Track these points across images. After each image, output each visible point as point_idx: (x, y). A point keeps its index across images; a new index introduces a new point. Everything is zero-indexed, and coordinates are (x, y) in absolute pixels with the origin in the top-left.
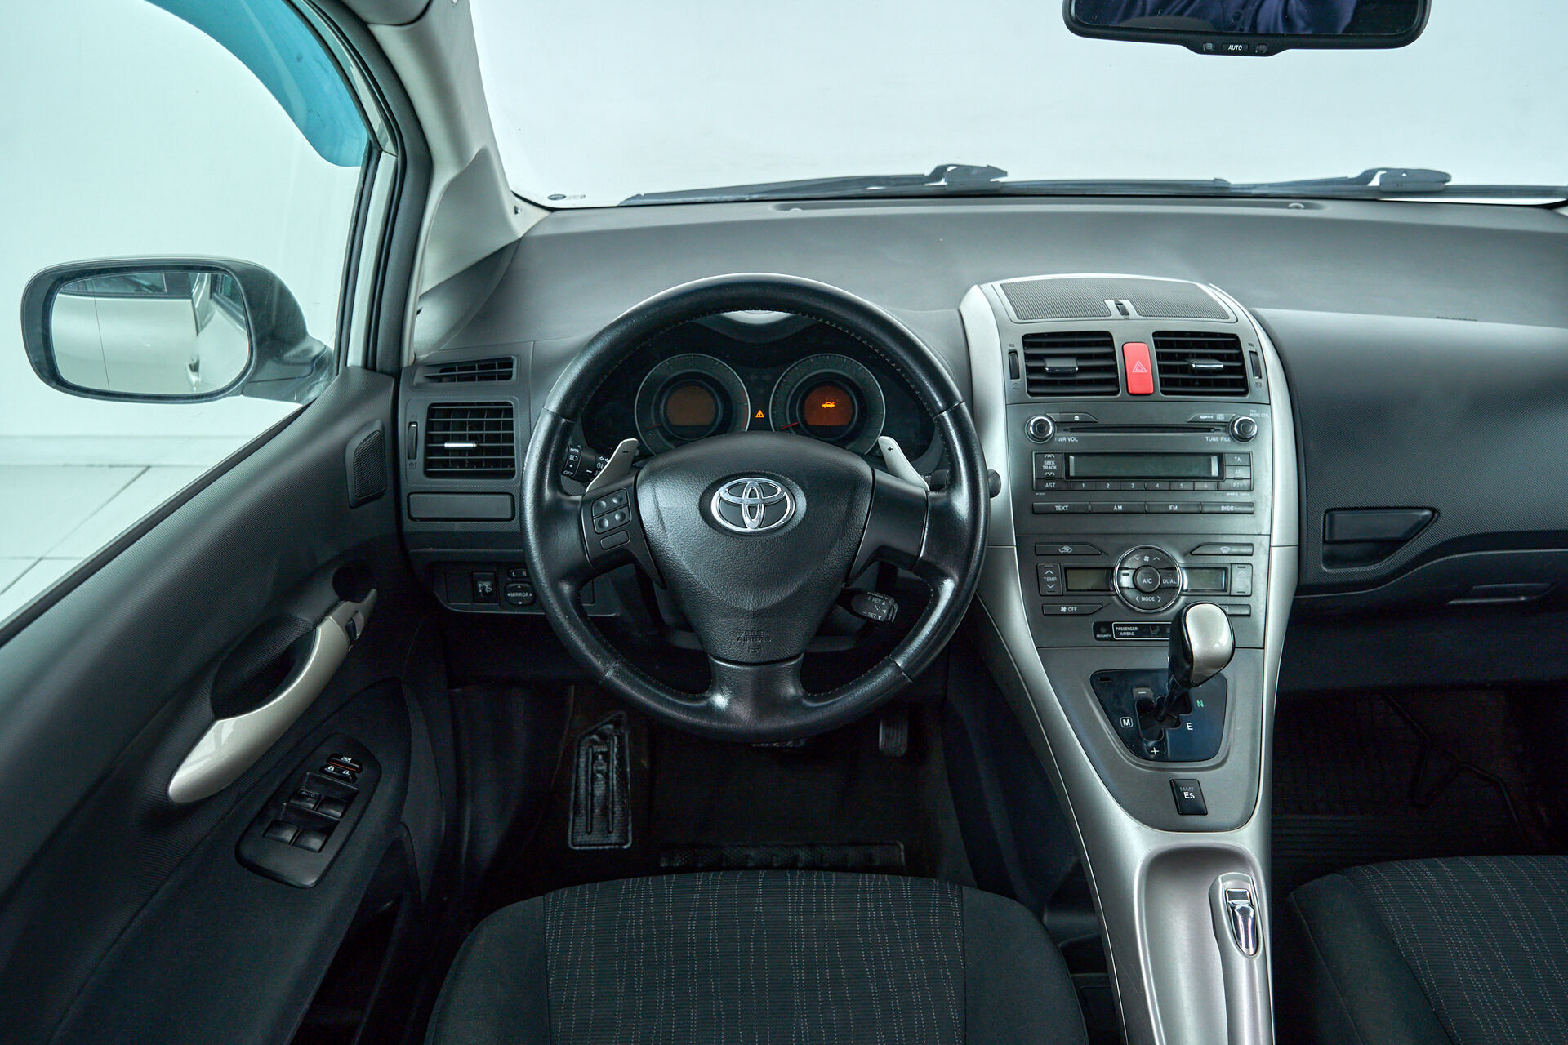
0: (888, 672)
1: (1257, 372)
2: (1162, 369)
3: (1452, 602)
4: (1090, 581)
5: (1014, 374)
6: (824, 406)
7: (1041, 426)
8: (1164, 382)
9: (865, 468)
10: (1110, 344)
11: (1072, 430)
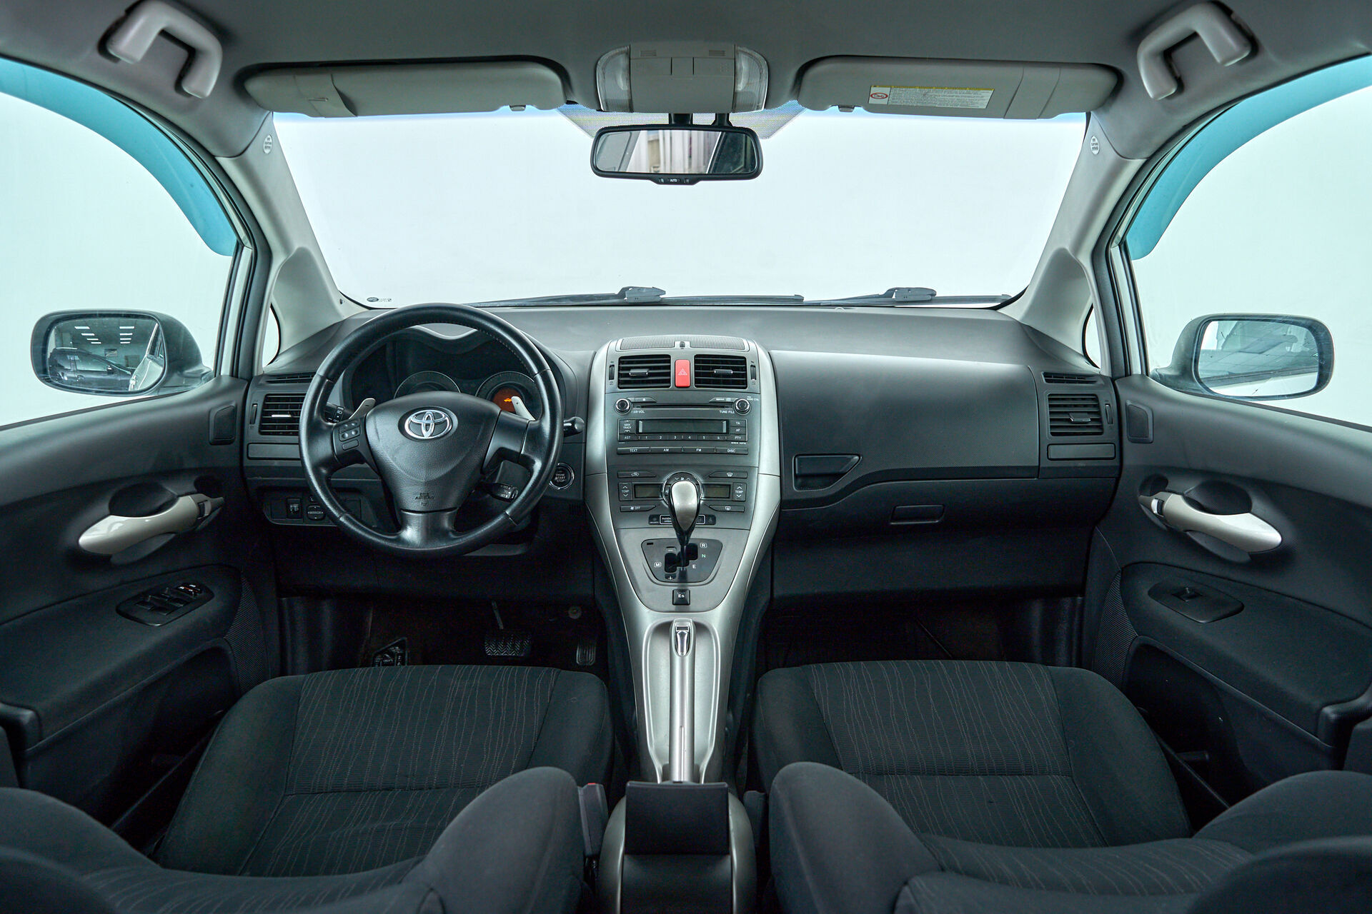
0: (500, 518)
1: (754, 376)
2: (696, 374)
3: (892, 523)
4: (649, 492)
5: (611, 377)
6: (506, 401)
7: (622, 404)
8: (697, 381)
9: (497, 410)
10: (669, 361)
11: (643, 407)
